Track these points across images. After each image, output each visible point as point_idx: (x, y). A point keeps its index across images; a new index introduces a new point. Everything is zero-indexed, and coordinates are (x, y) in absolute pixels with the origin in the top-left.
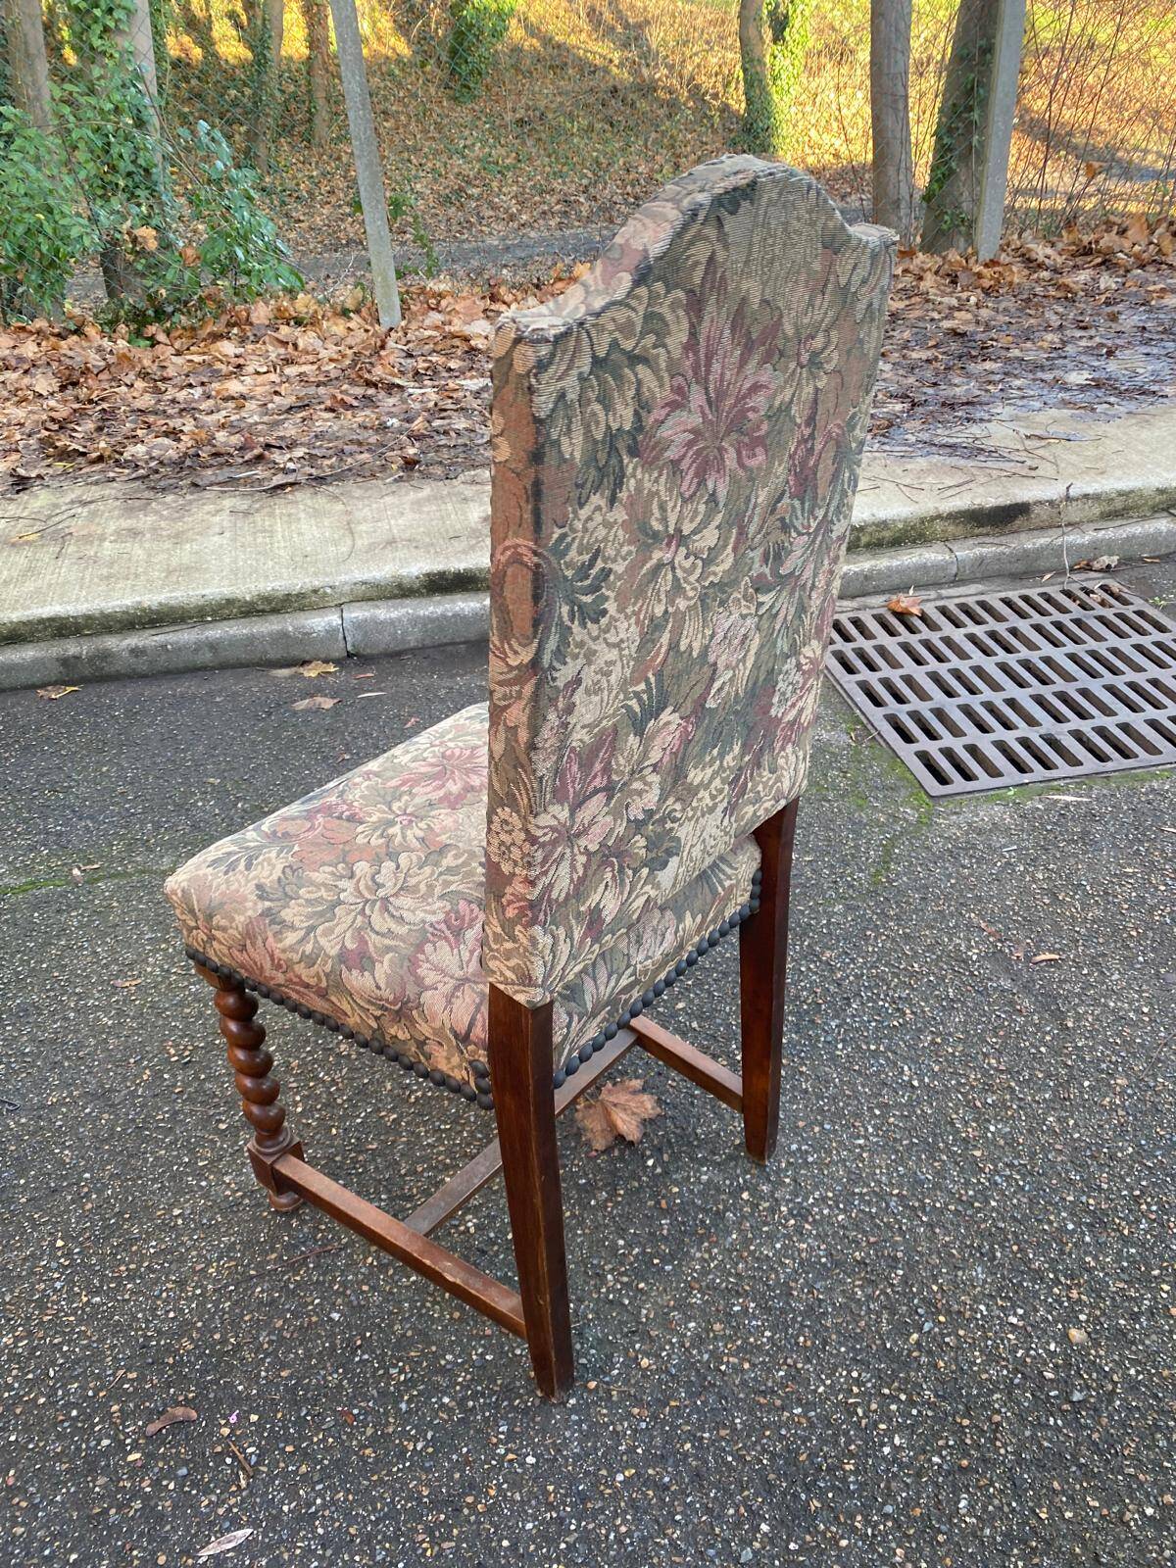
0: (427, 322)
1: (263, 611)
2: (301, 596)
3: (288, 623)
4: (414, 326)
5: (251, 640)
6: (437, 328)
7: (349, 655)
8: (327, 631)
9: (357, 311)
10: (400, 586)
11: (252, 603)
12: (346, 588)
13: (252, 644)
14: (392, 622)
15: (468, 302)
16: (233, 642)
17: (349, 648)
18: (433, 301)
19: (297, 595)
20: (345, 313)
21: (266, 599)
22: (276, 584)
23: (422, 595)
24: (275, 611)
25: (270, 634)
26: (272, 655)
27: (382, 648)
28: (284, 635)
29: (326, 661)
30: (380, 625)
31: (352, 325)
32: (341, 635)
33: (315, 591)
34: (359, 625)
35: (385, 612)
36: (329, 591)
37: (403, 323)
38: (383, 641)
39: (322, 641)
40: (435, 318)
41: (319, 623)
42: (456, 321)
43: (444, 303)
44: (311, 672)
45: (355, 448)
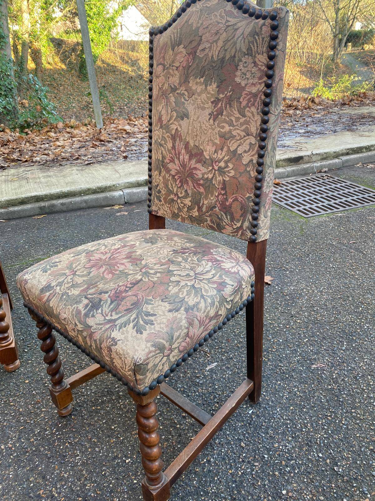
0: (111, 127)
1: (99, 192)
2: (110, 187)
3: (108, 194)
4: (108, 127)
5: (97, 199)
6: (115, 128)
7: (126, 203)
8: (119, 196)
9: (89, 124)
10: (138, 183)
11: (95, 190)
12: (123, 185)
13: (97, 200)
14: (138, 193)
15: (122, 121)
16: (92, 200)
17: (126, 201)
18: (112, 121)
19: (109, 187)
20: (86, 125)
21: (100, 188)
22: (102, 184)
23: (144, 186)
24: (102, 192)
25: (103, 197)
26: (103, 204)
27: (135, 200)
28: (107, 197)
29: (119, 205)
30: (134, 194)
31: (89, 128)
32: (123, 197)
33: (114, 186)
34: (129, 194)
35: (135, 190)
36: (118, 185)
37: (104, 127)
38: (135, 198)
39: (118, 199)
40: (113, 125)
41: (117, 194)
42: (120, 126)
43: (115, 122)
44: (117, 207)
45: (106, 155)
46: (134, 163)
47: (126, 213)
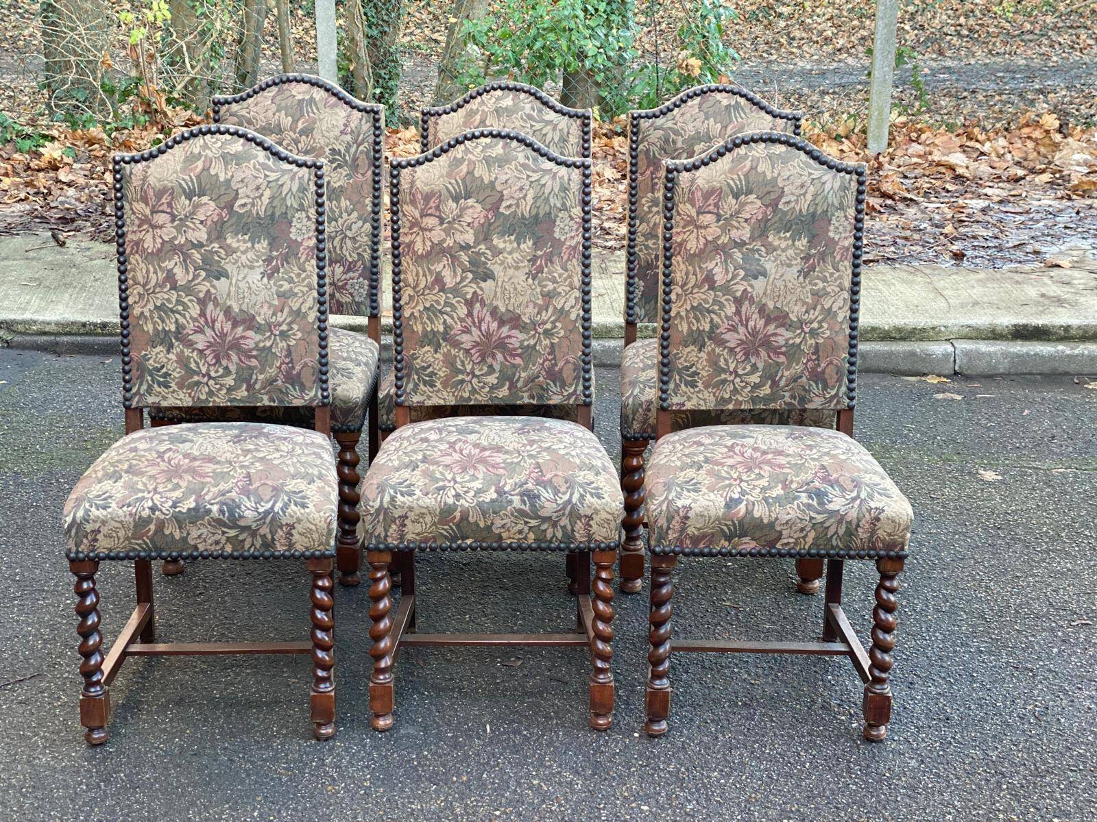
0: (910, 151)
1: (895, 338)
2: (923, 330)
3: (917, 347)
4: (899, 153)
5: (891, 354)
6: (919, 156)
7: (956, 373)
8: (943, 355)
9: (847, 137)
10: (993, 331)
11: (888, 332)
12: (955, 329)
13: (890, 357)
14: (990, 354)
15: (945, 138)
16: (877, 354)
17: (957, 368)
18: (914, 135)
19: (920, 330)
20: (838, 138)
21: (898, 330)
22: (907, 321)
23: (1007, 339)
24: (903, 339)
25: (904, 352)
26: (903, 366)
27: (979, 371)
28: (913, 354)
29: (939, 376)
30: (981, 355)
31: (845, 147)
32: (952, 359)
33: (933, 328)
34: (967, 354)
35: (984, 347)
36: (943, 329)
37: (891, 150)
38: (982, 367)
39: (938, 361)
40: (915, 148)
41: (938, 349)
42: (936, 152)
43: (923, 137)
44: (933, 380)
45: (903, 242)
46: (982, 275)
47: (959, 398)
